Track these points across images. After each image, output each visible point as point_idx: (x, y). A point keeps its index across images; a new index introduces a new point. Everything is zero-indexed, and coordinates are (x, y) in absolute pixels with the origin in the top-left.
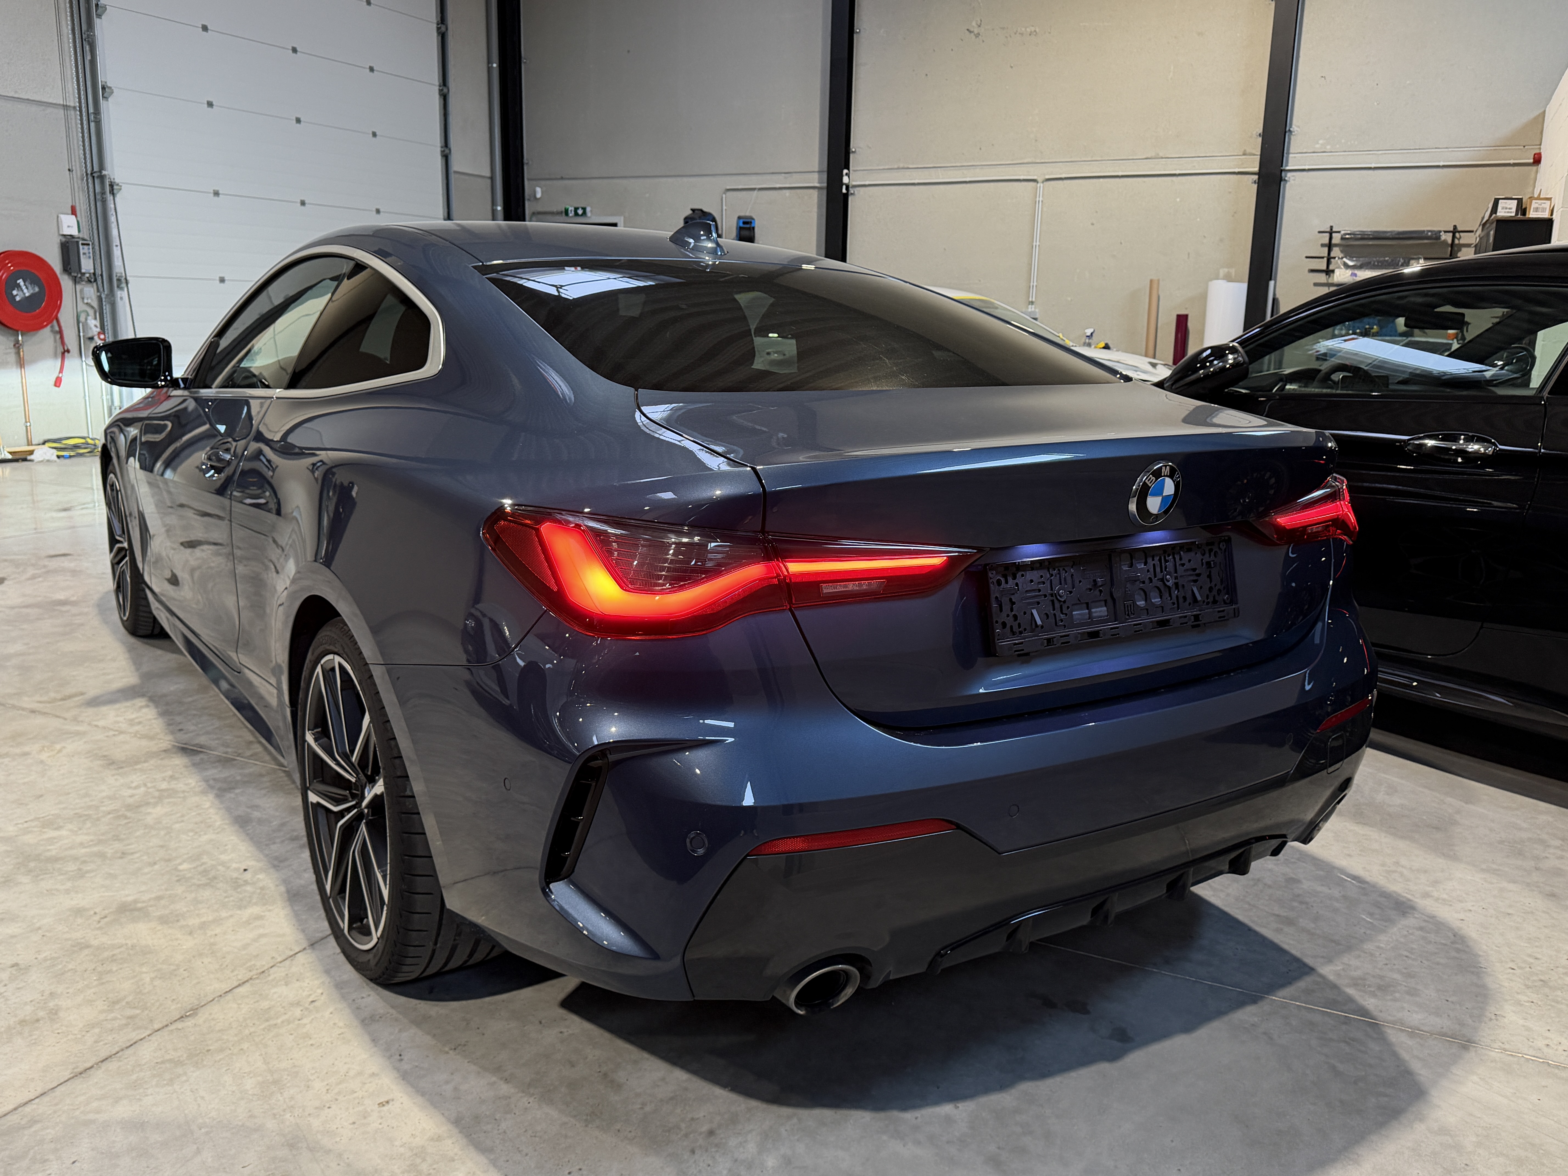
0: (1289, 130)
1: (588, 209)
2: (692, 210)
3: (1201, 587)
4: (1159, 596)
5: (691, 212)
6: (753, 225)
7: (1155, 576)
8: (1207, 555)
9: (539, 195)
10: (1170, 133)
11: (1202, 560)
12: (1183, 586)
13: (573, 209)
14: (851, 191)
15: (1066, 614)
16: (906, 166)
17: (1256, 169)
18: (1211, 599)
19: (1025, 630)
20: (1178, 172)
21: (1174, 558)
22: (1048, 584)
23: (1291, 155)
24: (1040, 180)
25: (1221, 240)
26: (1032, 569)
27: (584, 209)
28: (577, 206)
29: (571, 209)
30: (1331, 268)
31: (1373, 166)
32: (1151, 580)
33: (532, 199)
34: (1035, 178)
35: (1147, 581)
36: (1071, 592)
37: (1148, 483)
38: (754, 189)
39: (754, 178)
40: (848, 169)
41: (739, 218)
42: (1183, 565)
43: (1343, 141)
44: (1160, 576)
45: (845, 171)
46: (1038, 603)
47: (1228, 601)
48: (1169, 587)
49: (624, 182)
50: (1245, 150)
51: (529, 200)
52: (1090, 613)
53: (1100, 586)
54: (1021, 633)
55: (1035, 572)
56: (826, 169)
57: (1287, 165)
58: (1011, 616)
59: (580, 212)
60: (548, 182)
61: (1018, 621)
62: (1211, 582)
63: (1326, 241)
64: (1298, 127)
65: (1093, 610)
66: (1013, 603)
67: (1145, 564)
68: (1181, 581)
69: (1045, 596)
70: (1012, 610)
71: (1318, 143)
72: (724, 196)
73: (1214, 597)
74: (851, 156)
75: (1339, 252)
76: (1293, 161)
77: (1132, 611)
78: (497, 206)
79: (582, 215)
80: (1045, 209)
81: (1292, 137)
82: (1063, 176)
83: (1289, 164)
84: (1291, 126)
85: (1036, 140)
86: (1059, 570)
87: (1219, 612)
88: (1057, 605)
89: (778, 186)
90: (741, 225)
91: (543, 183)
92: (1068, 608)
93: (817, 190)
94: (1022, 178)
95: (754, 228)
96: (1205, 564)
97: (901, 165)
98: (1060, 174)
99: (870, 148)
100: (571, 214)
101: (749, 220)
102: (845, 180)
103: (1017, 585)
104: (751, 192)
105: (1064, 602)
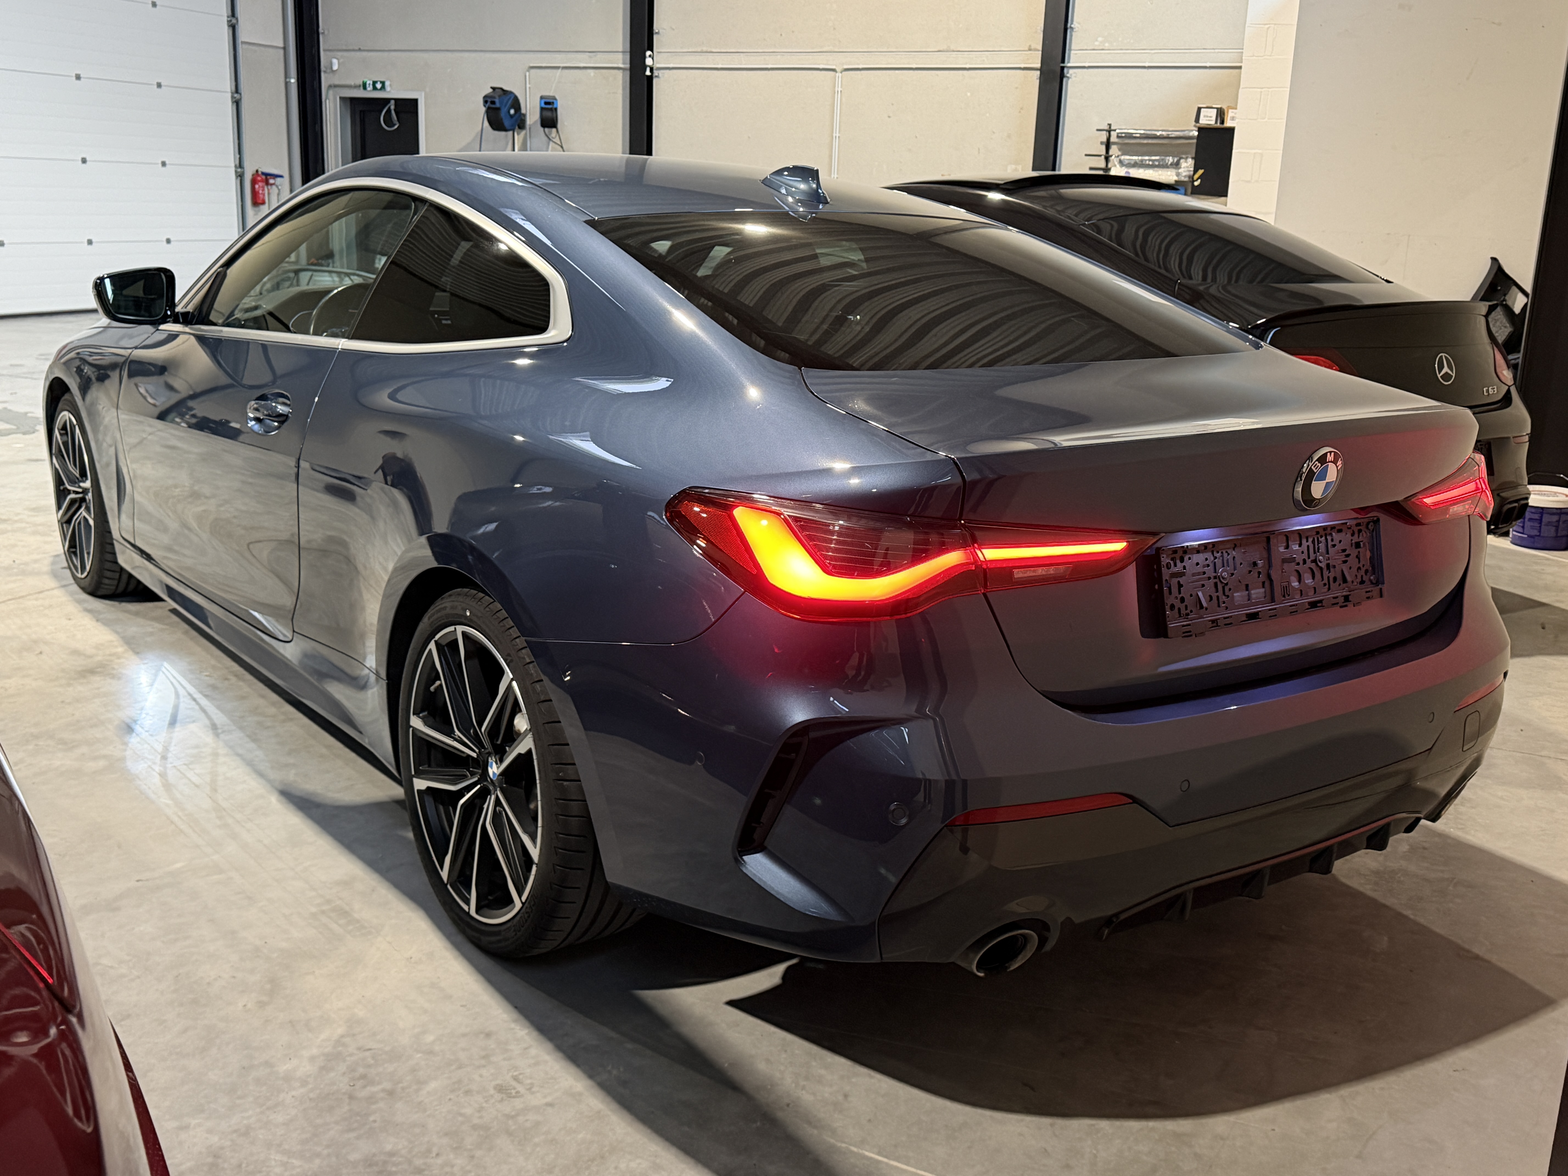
0: (1071, 27)
1: (387, 84)
2: (492, 88)
3: (1350, 568)
4: (1311, 577)
5: (491, 90)
6: (555, 106)
7: (1309, 558)
8: (1356, 535)
9: (335, 67)
10: (961, 26)
11: (1352, 540)
12: (1334, 567)
13: (371, 83)
14: (656, 73)
15: (1228, 596)
16: (709, 50)
17: (1039, 65)
18: (1359, 580)
19: (1191, 611)
20: (968, 66)
21: (1326, 540)
22: (1211, 567)
23: (1072, 52)
24: (838, 70)
25: (1009, 136)
26: (1198, 552)
27: (383, 83)
28: (375, 80)
29: (369, 82)
30: (1109, 166)
31: (1147, 64)
32: (1305, 562)
33: (328, 71)
34: (834, 67)
35: (1301, 563)
36: (1232, 574)
37: (1314, 469)
38: (557, 68)
39: (557, 56)
40: (652, 51)
41: (542, 98)
42: (1334, 546)
43: (1120, 39)
44: (1312, 557)
45: (648, 53)
46: (1203, 586)
47: (1374, 582)
48: (1321, 568)
49: (425, 55)
50: (1030, 46)
51: (325, 72)
52: (1249, 595)
53: (1260, 568)
54: (1187, 615)
55: (1201, 555)
56: (628, 49)
57: (1069, 62)
58: (1179, 598)
59: (379, 86)
60: (345, 54)
61: (1185, 603)
62: (1359, 562)
63: (1105, 139)
64: (1079, 23)
65: (1252, 592)
66: (1182, 586)
67: (1300, 545)
68: (1331, 562)
69: (1209, 578)
70: (1180, 593)
71: (1097, 41)
72: (527, 74)
73: (1362, 576)
74: (655, 37)
75: (1117, 150)
76: (1074, 58)
77: (1286, 592)
78: (290, 78)
79: (381, 89)
80: (844, 99)
81: (1074, 34)
82: (861, 66)
83: (1071, 60)
84: (1072, 24)
85: (834, 29)
86: (1222, 553)
87: (1367, 592)
88: (1220, 586)
89: (582, 65)
90: (543, 105)
91: (340, 54)
92: (1230, 589)
93: (621, 71)
94: (821, 66)
95: (556, 109)
96: (1354, 545)
97: (705, 49)
98: (858, 64)
99: (673, 29)
100: (370, 88)
101: (551, 101)
102: (649, 61)
103: (1184, 568)
104: (554, 71)
105: (1227, 584)
